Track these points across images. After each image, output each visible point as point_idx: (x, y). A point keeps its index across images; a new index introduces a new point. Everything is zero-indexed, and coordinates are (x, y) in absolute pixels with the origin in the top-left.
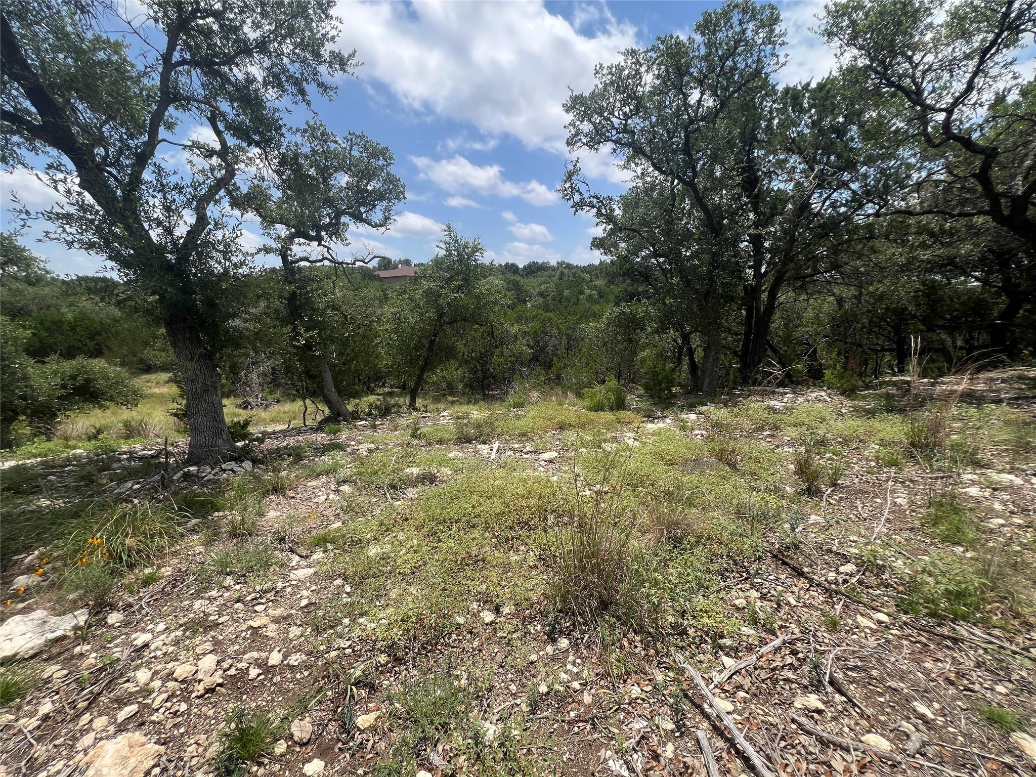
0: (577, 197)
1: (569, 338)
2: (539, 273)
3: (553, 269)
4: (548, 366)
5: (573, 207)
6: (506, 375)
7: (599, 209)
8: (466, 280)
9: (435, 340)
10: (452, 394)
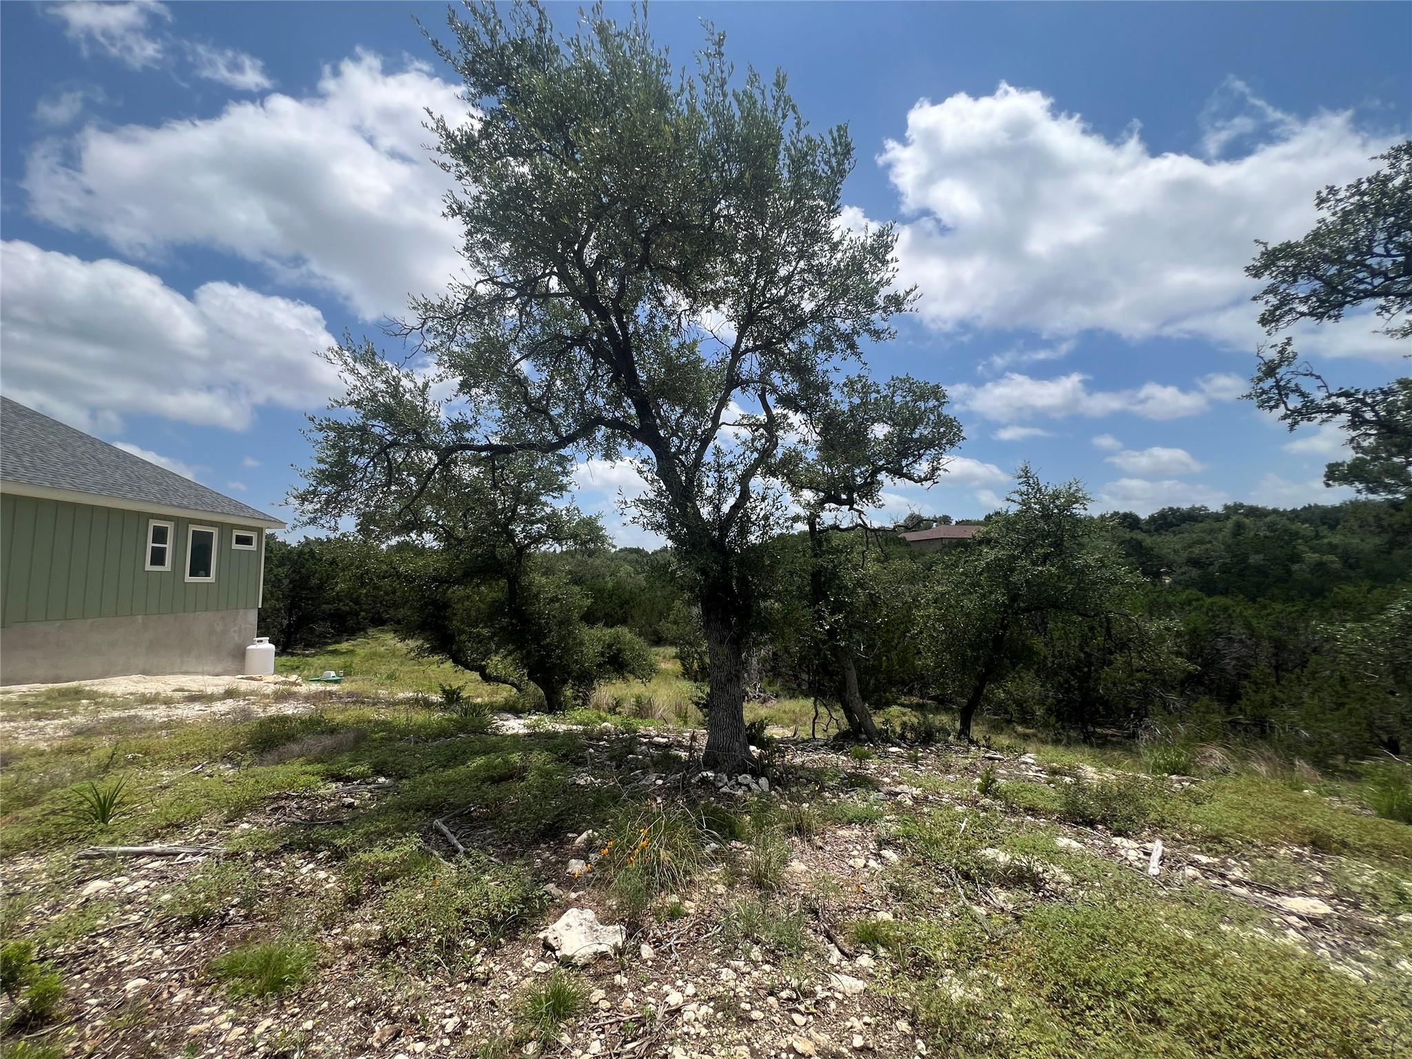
0: (1294, 402)
1: (1279, 646)
2: (1184, 526)
3: (1216, 517)
4: (1230, 696)
5: (1285, 417)
6: (1133, 704)
7: (1355, 413)
8: (1058, 544)
9: (1003, 635)
10: (1024, 722)
